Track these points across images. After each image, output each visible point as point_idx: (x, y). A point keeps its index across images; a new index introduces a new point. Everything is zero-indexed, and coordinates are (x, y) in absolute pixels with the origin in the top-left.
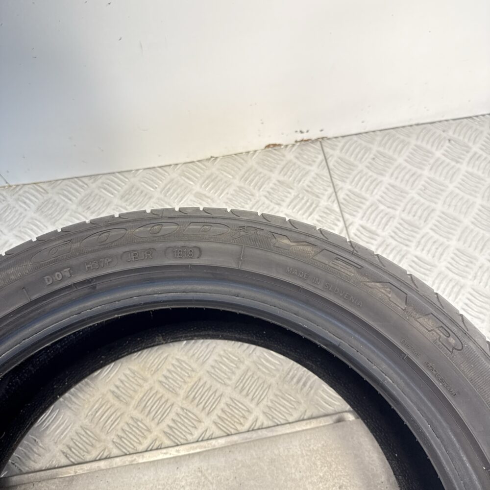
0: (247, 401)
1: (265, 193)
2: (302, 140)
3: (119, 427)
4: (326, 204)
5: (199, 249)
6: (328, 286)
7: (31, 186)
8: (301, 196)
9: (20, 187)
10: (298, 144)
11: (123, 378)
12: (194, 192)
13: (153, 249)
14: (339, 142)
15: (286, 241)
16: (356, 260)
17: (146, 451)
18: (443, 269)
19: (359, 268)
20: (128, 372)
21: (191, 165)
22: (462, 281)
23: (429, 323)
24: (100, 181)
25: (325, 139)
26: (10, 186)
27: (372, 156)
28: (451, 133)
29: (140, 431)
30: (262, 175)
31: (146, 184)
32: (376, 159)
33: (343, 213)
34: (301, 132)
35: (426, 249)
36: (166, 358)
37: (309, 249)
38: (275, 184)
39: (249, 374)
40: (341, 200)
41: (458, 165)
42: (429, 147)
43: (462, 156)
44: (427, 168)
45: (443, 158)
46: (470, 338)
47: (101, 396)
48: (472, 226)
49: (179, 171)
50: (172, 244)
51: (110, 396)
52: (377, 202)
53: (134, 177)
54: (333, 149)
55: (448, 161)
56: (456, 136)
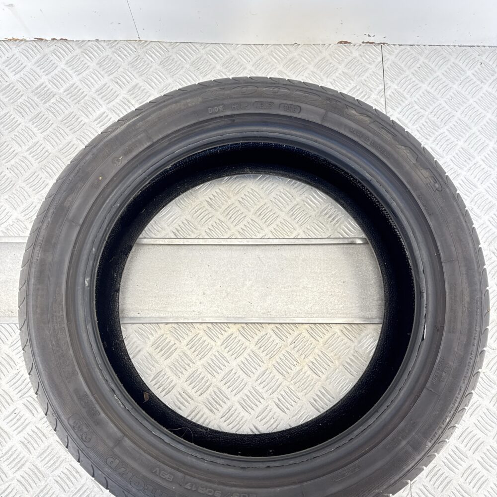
0: (294, 223)
1: (331, 80)
2: (368, 42)
3: (210, 224)
4: (375, 97)
5: (300, 107)
6: (373, 144)
7: (156, 43)
8: (358, 87)
9: (147, 43)
10: (364, 44)
11: (215, 194)
12: (277, 70)
13: (273, 103)
14: (396, 49)
15: (354, 112)
16: (394, 131)
17: (228, 238)
18: (448, 160)
19: (394, 136)
20: (218, 191)
21: (278, 47)
22: (460, 171)
23: (426, 173)
24: (208, 48)
25: (385, 44)
26: (140, 41)
27: (418, 65)
28: (484, 57)
29: (223, 228)
30: (332, 65)
31: (243, 57)
32: (421, 68)
33: (387, 106)
34: (369, 36)
35: (440, 144)
36: (244, 187)
37: (367, 119)
38: (340, 74)
39: (298, 207)
40: (388, 96)
41: (482, 85)
42: (463, 66)
43: (487, 78)
44: (457, 83)
45: (472, 77)
46: (448, 187)
47: (200, 203)
48: (478, 133)
49: (268, 50)
50: (285, 102)
51: (205, 204)
52: (414, 103)
53: (234, 49)
54: (390, 54)
55: (475, 79)
56: (487, 61)
